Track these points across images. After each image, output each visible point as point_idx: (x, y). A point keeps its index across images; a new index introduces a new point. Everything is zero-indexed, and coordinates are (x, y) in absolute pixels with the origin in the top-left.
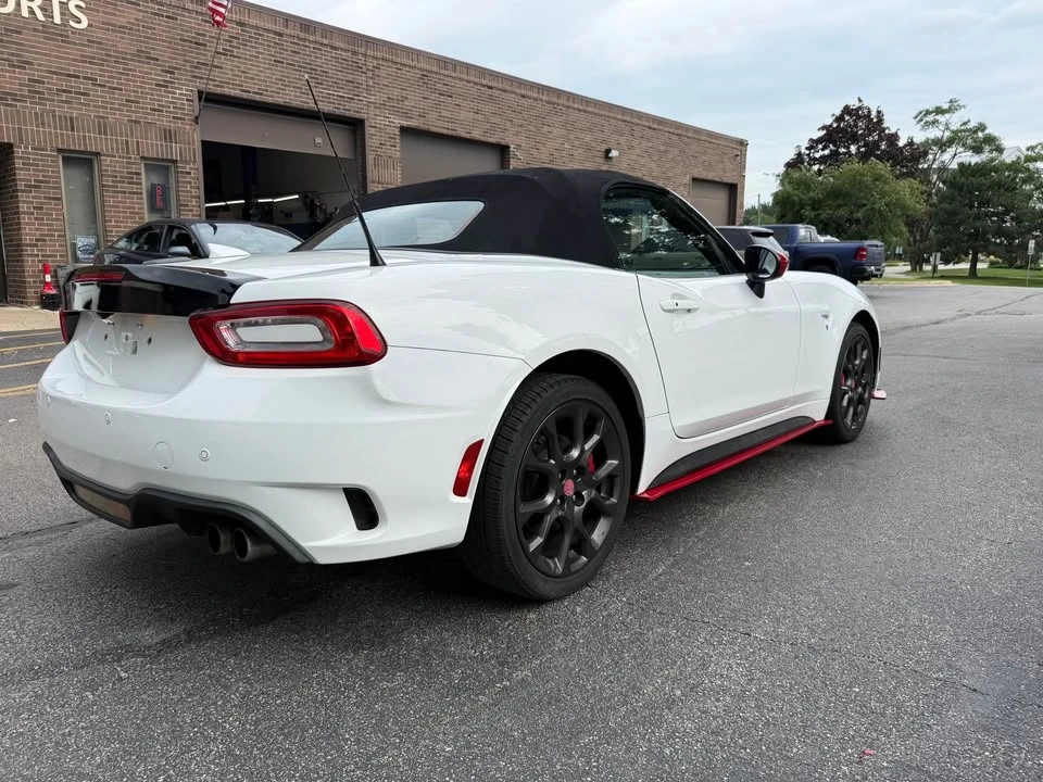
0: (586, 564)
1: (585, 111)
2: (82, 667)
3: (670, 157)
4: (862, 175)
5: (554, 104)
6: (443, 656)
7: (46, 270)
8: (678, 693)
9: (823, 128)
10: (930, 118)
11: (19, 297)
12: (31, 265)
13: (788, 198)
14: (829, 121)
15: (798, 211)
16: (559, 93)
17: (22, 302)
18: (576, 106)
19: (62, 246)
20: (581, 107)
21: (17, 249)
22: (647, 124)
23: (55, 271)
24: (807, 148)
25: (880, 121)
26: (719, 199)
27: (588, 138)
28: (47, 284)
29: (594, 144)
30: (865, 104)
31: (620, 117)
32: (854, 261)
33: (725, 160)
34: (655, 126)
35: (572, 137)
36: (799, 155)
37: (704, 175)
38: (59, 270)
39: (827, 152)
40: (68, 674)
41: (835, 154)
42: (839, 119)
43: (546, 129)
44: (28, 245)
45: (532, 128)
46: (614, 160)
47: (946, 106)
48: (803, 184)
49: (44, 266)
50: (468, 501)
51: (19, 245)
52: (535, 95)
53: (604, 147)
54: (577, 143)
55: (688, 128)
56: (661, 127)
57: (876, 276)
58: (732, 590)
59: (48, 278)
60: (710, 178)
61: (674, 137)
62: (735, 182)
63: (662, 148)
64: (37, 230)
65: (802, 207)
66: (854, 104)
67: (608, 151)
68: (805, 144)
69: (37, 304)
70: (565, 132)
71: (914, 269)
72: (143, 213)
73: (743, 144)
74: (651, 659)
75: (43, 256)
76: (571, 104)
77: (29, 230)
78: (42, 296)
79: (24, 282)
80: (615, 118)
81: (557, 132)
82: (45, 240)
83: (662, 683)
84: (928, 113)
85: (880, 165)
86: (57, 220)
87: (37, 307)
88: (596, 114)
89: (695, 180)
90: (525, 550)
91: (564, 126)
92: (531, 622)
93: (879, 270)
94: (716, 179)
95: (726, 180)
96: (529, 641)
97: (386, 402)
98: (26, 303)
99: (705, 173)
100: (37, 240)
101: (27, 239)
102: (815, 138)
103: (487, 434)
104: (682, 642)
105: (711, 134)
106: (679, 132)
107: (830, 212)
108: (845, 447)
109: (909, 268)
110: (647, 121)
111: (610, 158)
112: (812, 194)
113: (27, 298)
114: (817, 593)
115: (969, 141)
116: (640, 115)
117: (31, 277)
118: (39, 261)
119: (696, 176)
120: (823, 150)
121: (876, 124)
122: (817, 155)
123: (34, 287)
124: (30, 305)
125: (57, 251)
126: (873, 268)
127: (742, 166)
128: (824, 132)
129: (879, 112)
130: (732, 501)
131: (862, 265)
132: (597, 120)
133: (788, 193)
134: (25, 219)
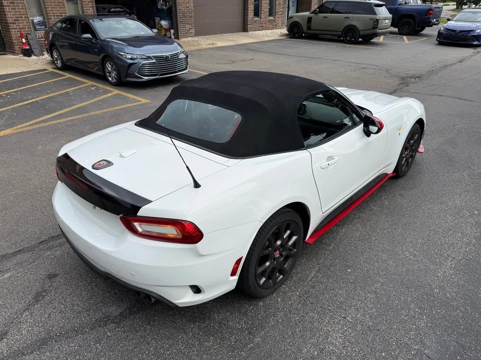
0: (283, 278)
2: (93, 329)
6: (227, 328)
7: (22, 36)
8: (316, 353)
11: (12, 50)
12: (14, 34)
17: (14, 53)
19: (27, 23)
21: (6, 26)
23: (27, 36)
28: (24, 43)
32: (426, 17)
38: (28, 35)
40: (89, 333)
44: (11, 23)
49: (21, 34)
50: (236, 278)
51: (7, 23)
57: (436, 24)
58: (341, 289)
59: (24, 41)
64: (14, 15)
69: (21, 53)
71: (458, 8)
72: (64, 3)
74: (307, 332)
75: (19, 29)
77: (10, 16)
78: (23, 50)
79: (12, 42)
82: (18, 20)
83: (310, 348)
86: (23, 9)
87: (21, 56)
90: (258, 284)
92: (261, 307)
93: (438, 21)
96: (260, 320)
97: (204, 256)
98: (16, 53)
100: (15, 20)
101: (10, 20)
103: (244, 254)
104: (319, 322)
108: (400, 180)
109: (455, 7)
113: (15, 51)
114: (375, 292)
117: (16, 40)
118: (18, 31)
123: (18, 45)
124: (17, 54)
125: (25, 25)
126: (435, 20)
130: (346, 224)
131: (429, 18)
134: (7, 9)
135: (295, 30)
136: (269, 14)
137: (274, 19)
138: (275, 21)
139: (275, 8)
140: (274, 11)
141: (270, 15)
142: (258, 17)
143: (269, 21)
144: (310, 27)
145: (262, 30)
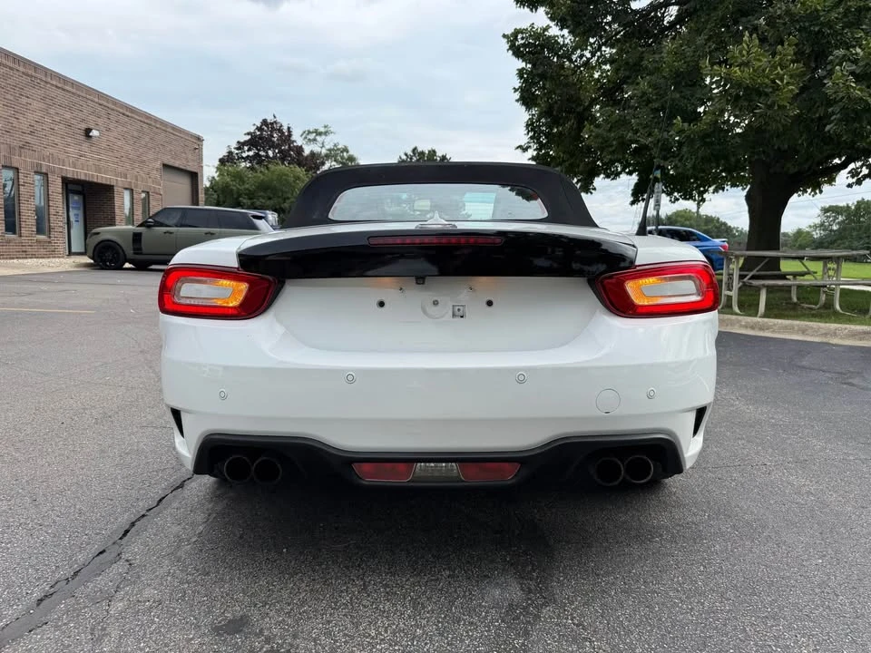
1: (64, 90)
3: (143, 143)
4: (287, 175)
5: (32, 76)
9: (248, 134)
10: (312, 136)
13: (227, 187)
14: (252, 129)
15: (237, 198)
16: (36, 67)
18: (54, 83)
20: (59, 85)
22: (121, 110)
24: (235, 148)
25: (290, 135)
26: (183, 184)
27: (68, 115)
29: (73, 121)
30: (278, 120)
31: (96, 100)
33: (187, 152)
34: (128, 113)
35: (52, 111)
36: (230, 153)
37: (171, 162)
39: (251, 153)
41: (257, 155)
42: (259, 129)
43: (24, 100)
45: (8, 96)
46: (94, 139)
47: (322, 130)
48: (238, 176)
52: (11, 65)
53: (84, 126)
54: (57, 119)
55: (156, 120)
56: (133, 115)
60: (176, 165)
61: (144, 126)
62: (195, 171)
63: (135, 134)
65: (240, 196)
66: (270, 119)
67: (88, 131)
68: (234, 145)
70: (44, 106)
73: (199, 139)
76: (49, 80)
80: (92, 101)
81: (36, 105)
84: (309, 132)
85: (298, 169)
88: (73, 93)
89: (166, 166)
91: (44, 99)
94: (181, 167)
95: (189, 169)
99: (173, 161)
102: (242, 141)
105: (174, 128)
106: (149, 122)
107: (263, 201)
110: (122, 108)
111: (91, 137)
112: (247, 186)
115: (339, 158)
116: (115, 102)
119: (166, 162)
120: (248, 151)
121: (286, 138)
122: (244, 155)
127: (201, 159)
128: (249, 137)
129: (289, 128)
132: (75, 99)
133: (227, 183)
135: (109, 255)
136: (37, 229)
137: (49, 240)
138: (50, 242)
139: (49, 220)
140: (47, 224)
141: (40, 231)
142: (14, 233)
143: (38, 241)
144: (141, 249)
145: (26, 258)
